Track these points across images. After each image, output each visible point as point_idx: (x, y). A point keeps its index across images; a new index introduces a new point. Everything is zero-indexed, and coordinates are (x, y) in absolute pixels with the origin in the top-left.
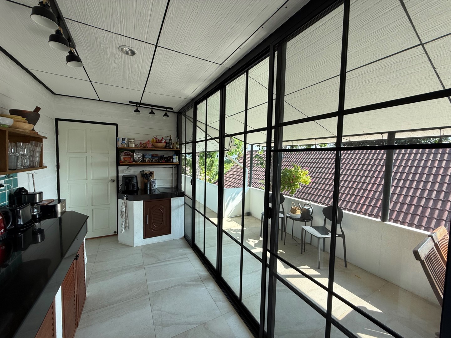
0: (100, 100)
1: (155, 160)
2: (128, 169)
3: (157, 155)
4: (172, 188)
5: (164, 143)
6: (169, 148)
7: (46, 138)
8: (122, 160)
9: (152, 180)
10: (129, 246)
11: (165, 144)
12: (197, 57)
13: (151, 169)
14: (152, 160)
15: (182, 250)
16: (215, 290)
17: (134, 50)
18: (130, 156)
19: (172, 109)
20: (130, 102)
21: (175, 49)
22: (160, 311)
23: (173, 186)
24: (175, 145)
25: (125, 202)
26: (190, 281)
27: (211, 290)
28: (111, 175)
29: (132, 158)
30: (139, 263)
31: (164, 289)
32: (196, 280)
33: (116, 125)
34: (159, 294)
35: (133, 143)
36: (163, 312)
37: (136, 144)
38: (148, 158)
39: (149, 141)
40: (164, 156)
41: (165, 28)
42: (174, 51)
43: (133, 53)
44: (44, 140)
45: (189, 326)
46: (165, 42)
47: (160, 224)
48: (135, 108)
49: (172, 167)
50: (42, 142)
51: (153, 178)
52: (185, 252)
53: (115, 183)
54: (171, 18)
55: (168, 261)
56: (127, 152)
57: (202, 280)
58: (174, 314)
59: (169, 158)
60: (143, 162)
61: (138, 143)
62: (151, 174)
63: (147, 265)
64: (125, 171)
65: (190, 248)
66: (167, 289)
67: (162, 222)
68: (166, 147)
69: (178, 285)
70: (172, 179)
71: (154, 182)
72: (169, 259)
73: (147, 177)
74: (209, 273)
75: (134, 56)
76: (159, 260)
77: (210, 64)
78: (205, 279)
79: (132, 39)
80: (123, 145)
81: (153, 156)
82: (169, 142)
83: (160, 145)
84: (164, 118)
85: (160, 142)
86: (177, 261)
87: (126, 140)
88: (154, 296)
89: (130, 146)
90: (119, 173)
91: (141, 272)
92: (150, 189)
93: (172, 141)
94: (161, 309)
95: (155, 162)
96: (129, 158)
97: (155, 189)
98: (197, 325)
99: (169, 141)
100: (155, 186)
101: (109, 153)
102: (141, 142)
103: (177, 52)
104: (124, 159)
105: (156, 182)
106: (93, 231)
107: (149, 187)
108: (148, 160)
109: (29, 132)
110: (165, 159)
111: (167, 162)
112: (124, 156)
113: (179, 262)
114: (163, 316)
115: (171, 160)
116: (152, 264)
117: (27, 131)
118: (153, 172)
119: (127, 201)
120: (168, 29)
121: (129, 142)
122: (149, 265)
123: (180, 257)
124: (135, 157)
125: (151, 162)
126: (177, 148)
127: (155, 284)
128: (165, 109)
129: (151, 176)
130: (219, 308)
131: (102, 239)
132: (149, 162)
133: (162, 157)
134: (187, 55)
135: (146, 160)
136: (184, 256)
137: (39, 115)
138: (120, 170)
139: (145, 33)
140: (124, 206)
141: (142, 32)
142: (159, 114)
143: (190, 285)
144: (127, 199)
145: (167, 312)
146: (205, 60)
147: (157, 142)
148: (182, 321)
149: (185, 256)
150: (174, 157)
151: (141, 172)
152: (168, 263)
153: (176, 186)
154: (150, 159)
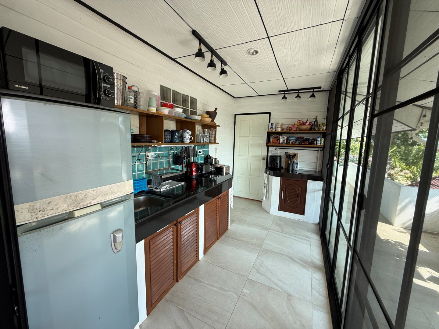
0: (260, 96)
1: (299, 142)
2: (276, 150)
3: (302, 138)
4: (316, 171)
5: (308, 125)
6: (314, 130)
7: (219, 126)
8: (271, 142)
9: (295, 162)
10: (268, 213)
11: (309, 127)
12: (309, 27)
13: (295, 151)
14: (296, 142)
15: (308, 233)
16: (320, 282)
17: (256, 49)
18: (277, 139)
19: (320, 88)
20: (280, 91)
21: (283, 31)
22: (261, 262)
23: (317, 170)
24: (321, 127)
25: (267, 176)
26: (299, 260)
27: (315, 278)
28: (263, 154)
29: (279, 141)
30: (267, 226)
31: (273, 251)
32: (306, 262)
33: (270, 113)
34: (268, 252)
35: (279, 127)
36: (263, 264)
37: (283, 128)
38: (292, 140)
39: (294, 124)
40: (309, 138)
41: (265, 20)
42: (284, 34)
43: (257, 52)
44: (217, 128)
45: (275, 286)
46: (273, 30)
47: (294, 203)
48: (282, 96)
49: (318, 151)
50: (216, 128)
51: (297, 159)
52: (311, 236)
53: (265, 160)
54: (264, 10)
55: (290, 235)
56: (276, 135)
57: (312, 265)
58: (270, 271)
59: (313, 141)
60: (287, 145)
61: (285, 127)
62: (295, 155)
63: (272, 230)
64: (273, 151)
65: (318, 235)
66: (276, 253)
67: (296, 201)
68: (311, 129)
69: (286, 256)
70: (317, 163)
71: (296, 163)
72: (291, 234)
73: (291, 158)
74: (324, 265)
75: (258, 54)
76: (283, 231)
77: (329, 26)
78: (316, 267)
79: (251, 42)
80: (272, 129)
81: (297, 139)
82: (315, 124)
83: (304, 127)
84: (310, 99)
85: (304, 124)
86: (298, 239)
87: (274, 125)
88: (264, 251)
89: (277, 130)
90: (269, 152)
91: (264, 232)
92: (293, 169)
93: (317, 123)
94: (263, 261)
95: (298, 144)
96: (276, 140)
97: (297, 170)
98: (282, 291)
99: (315, 122)
100: (297, 167)
101: (262, 137)
102: (288, 126)
103: (287, 34)
104: (272, 141)
105: (298, 164)
106: (249, 194)
107: (291, 167)
108: (292, 143)
109: (209, 123)
110: (309, 142)
111: (311, 145)
112: (273, 138)
113: (299, 241)
114: (262, 267)
115: (314, 142)
116: (275, 231)
117: (208, 122)
118: (298, 154)
119: (269, 175)
120: (268, 19)
121: (277, 127)
122: (273, 230)
123: (303, 238)
124: (281, 139)
125: (295, 144)
126: (323, 130)
127: (269, 245)
128: (312, 90)
129: (294, 158)
130: (313, 297)
131: (254, 201)
132: (293, 144)
133: (307, 140)
134: (298, 30)
135: (289, 142)
136: (307, 239)
137: (217, 112)
138: (270, 150)
139: (255, 33)
140: (266, 179)
141: (253, 33)
142: (305, 97)
143: (297, 262)
144: (269, 174)
145: (265, 266)
146: (320, 25)
147: (301, 125)
148: (273, 279)
149: (309, 239)
150: (318, 140)
151: (286, 153)
152: (289, 236)
153: (321, 170)
154: (293, 141)
